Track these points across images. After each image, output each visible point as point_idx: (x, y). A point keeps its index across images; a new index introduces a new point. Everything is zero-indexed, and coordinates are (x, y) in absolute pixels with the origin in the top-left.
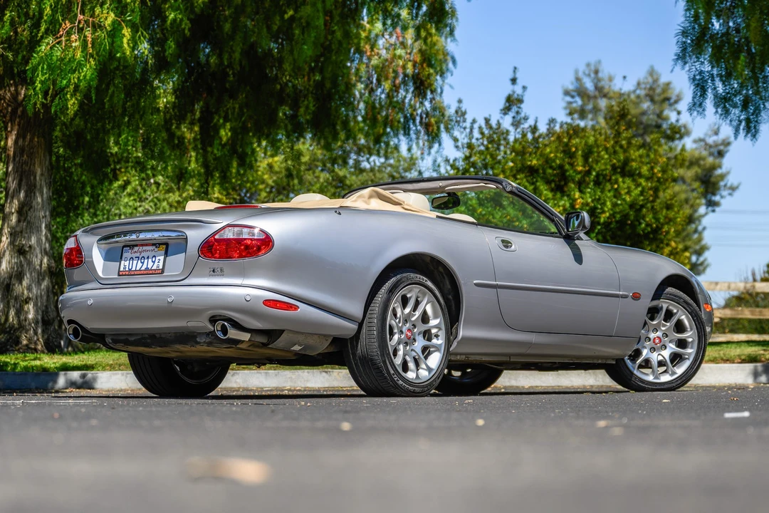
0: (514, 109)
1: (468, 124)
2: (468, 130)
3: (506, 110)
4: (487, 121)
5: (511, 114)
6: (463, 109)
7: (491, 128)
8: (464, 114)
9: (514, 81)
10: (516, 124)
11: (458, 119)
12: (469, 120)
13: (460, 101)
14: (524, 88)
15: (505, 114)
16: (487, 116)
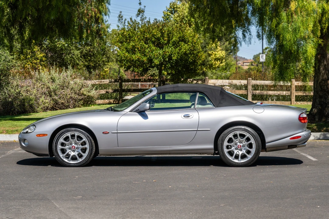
0: (141, 14)
1: (123, 21)
2: (123, 23)
3: (138, 15)
4: (131, 19)
5: (140, 16)
6: (122, 15)
7: (132, 22)
8: (122, 17)
9: (140, 4)
10: (142, 20)
11: (120, 19)
12: (124, 19)
13: (121, 12)
14: (145, 7)
15: (138, 16)
16: (131, 17)
